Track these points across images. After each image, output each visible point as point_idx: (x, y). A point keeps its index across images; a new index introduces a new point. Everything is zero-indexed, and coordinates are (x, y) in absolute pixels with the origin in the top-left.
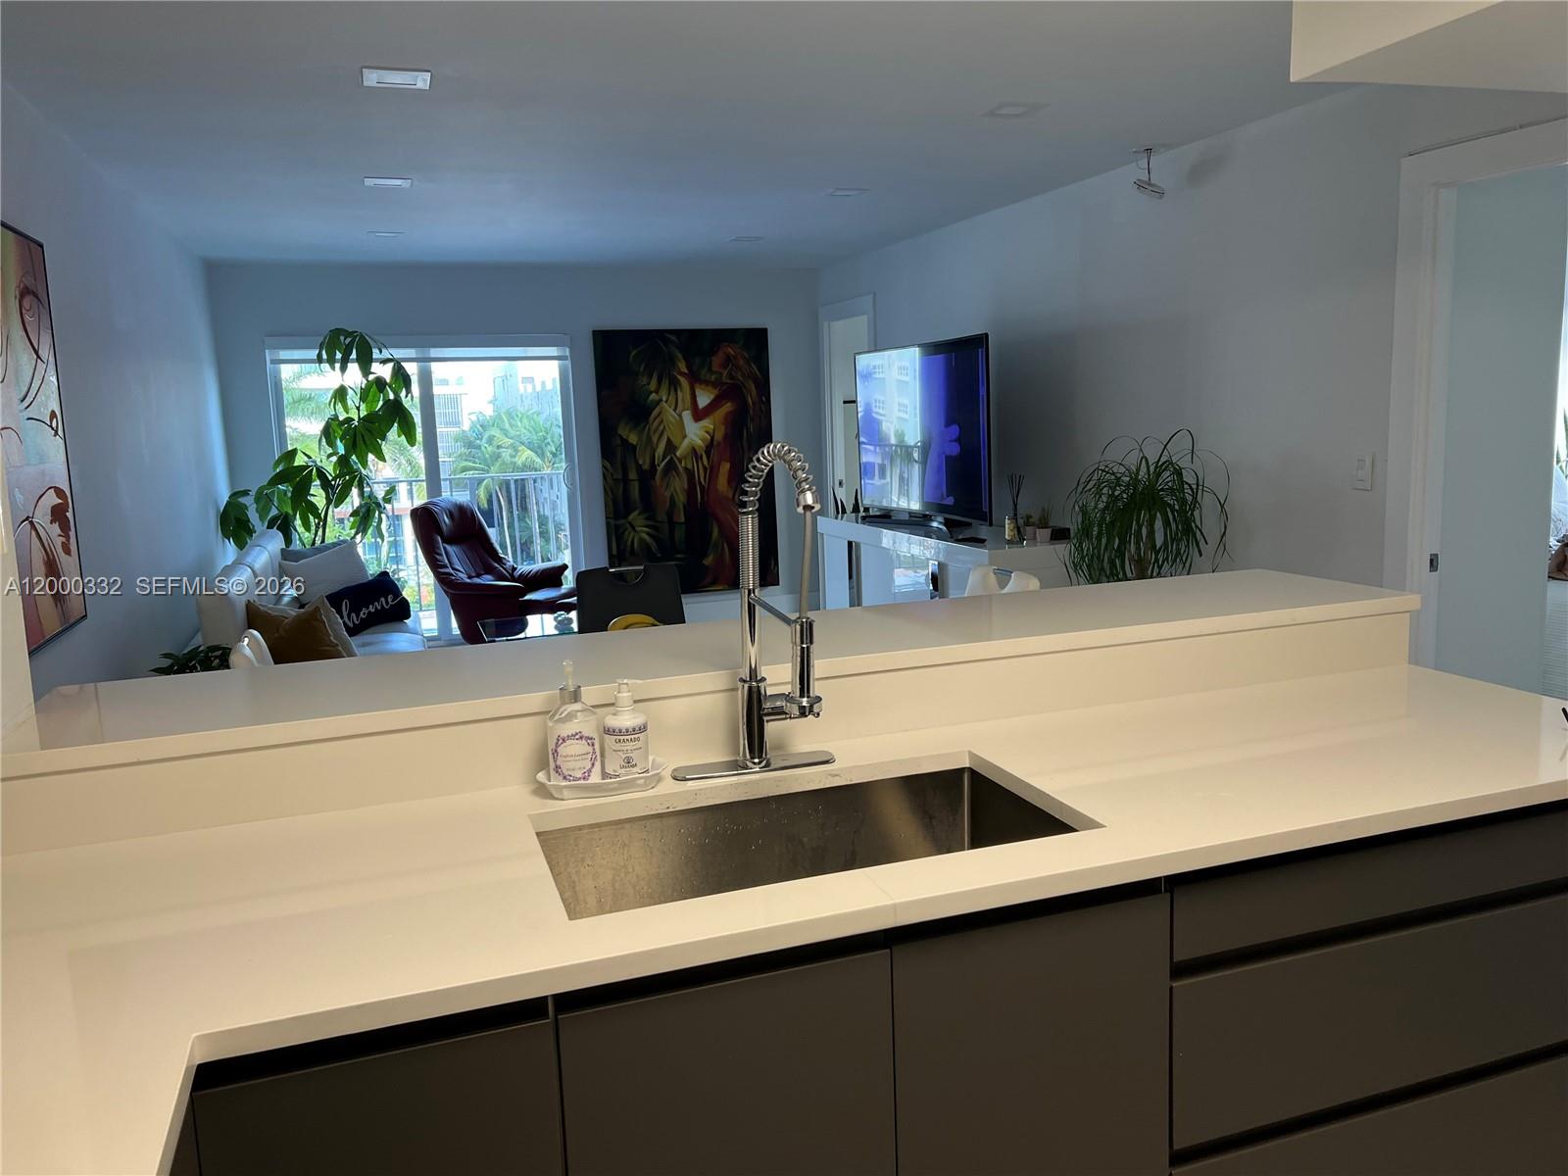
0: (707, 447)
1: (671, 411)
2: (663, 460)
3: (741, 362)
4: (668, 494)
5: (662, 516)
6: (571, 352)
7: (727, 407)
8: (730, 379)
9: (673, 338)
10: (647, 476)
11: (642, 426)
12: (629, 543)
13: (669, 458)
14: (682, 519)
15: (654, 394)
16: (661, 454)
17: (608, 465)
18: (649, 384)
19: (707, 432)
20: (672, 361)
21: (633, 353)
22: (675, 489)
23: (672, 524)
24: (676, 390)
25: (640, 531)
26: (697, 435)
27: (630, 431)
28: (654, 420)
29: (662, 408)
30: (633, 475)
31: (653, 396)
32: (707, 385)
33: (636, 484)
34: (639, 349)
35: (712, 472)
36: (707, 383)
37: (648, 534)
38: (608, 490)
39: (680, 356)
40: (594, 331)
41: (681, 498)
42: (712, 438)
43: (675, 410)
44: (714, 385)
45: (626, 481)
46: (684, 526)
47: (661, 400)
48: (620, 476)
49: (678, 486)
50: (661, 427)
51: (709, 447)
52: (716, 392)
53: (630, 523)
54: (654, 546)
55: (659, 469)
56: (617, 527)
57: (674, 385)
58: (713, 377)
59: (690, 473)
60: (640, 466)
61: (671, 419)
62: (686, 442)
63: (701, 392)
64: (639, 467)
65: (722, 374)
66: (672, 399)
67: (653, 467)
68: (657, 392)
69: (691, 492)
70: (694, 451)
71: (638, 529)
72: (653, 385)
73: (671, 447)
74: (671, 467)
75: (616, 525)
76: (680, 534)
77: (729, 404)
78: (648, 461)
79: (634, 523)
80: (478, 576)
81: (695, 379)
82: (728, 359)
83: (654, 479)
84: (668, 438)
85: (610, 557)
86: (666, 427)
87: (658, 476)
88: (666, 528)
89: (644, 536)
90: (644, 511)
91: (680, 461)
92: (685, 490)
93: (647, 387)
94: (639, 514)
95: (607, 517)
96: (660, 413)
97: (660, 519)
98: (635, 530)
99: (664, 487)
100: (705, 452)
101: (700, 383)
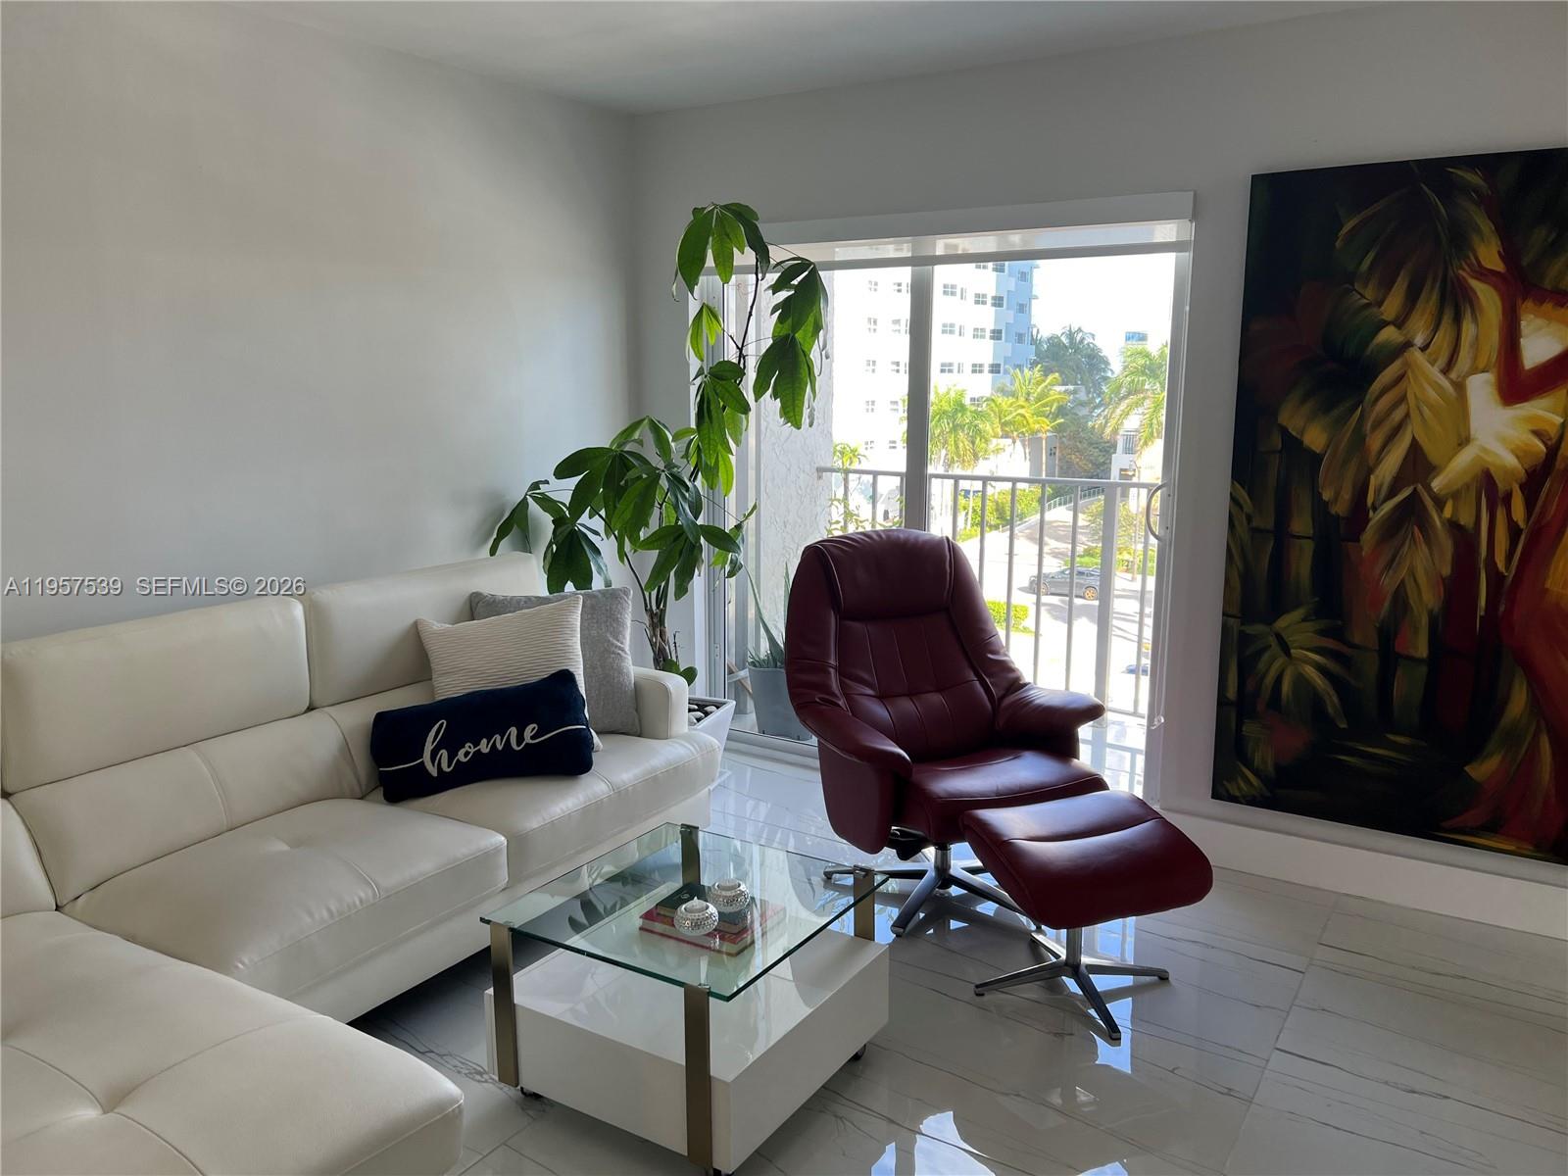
0: (1531, 474)
1: (1434, 372)
2: (1391, 494)
4: (1389, 583)
5: (1363, 634)
9: (1473, 178)
10: (1337, 533)
11: (1335, 413)
12: (1269, 680)
13: (1406, 493)
14: (1422, 650)
15: (1391, 328)
16: (1388, 479)
17: (1243, 495)
18: (1380, 304)
19: (1538, 433)
20: (1460, 240)
21: (1345, 230)
22: (1412, 573)
23: (1390, 657)
24: (1457, 320)
25: (1302, 661)
26: (1503, 441)
27: (1310, 419)
28: (1382, 393)
29: (1407, 365)
30: (1302, 524)
31: (1389, 334)
32: (1559, 305)
33: (1309, 546)
34: (1368, 212)
35: (1536, 544)
36: (1560, 296)
37: (1323, 670)
38: (1235, 552)
39: (1486, 226)
40: (1253, 176)
41: (1427, 599)
42: (1553, 452)
43: (1445, 371)
45: (1281, 534)
46: (1424, 670)
47: (1408, 344)
48: (1268, 523)
49: (1424, 566)
50: (1398, 415)
51: (1538, 475)
53: (1279, 637)
54: (1332, 701)
55: (1376, 517)
56: (1245, 639)
57: (1456, 302)
59: (1464, 539)
60: (1326, 504)
61: (1432, 394)
62: (1463, 459)
63: (1540, 322)
64: (1320, 508)
66: (1443, 339)
67: (1359, 511)
68: (1400, 323)
69: (1458, 586)
70: (1486, 481)
71: (1294, 653)
72: (1391, 307)
73: (1418, 465)
74: (1411, 514)
75: (1242, 633)
76: (1407, 686)
78: (1346, 495)
79: (1289, 639)
81: (1523, 286)
83: (1358, 540)
84: (1415, 446)
85: (1222, 702)
86: (1414, 414)
87: (1369, 536)
88: (1370, 666)
89: (1310, 671)
90: (1317, 613)
91: (1440, 503)
92: (1443, 579)
93: (1375, 310)
94: (1304, 620)
95: (1224, 614)
96: (1401, 378)
97: (1357, 639)
98: (1288, 654)
99: (1383, 561)
100: (1523, 487)
101: (1539, 300)
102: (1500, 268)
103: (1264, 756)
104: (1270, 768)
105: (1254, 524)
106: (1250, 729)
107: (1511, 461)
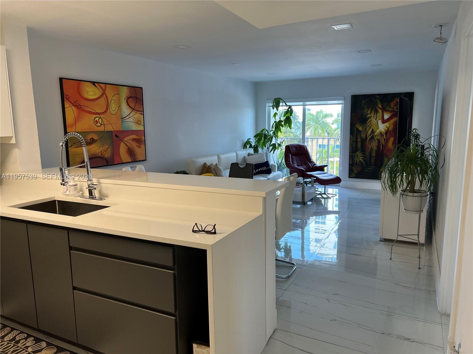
1: (374, 120)
2: (370, 136)
4: (370, 147)
6: (344, 102)
8: (397, 110)
9: (378, 97)
10: (364, 141)
11: (363, 125)
12: (356, 161)
13: (372, 135)
14: (374, 155)
15: (369, 115)
16: (370, 134)
17: (351, 136)
18: (368, 112)
19: (386, 127)
20: (376, 104)
21: (363, 102)
22: (373, 145)
23: (371, 156)
24: (377, 114)
25: (360, 158)
26: (382, 128)
27: (360, 126)
28: (368, 123)
29: (371, 119)
30: (359, 140)
33: (360, 143)
34: (366, 100)
37: (362, 159)
38: (351, 144)
39: (379, 102)
40: (352, 96)
41: (375, 148)
42: (388, 129)
43: (376, 120)
44: (391, 112)
45: (357, 141)
46: (375, 158)
47: (371, 117)
48: (355, 140)
49: (374, 144)
50: (371, 125)
51: (386, 133)
52: (391, 114)
54: (364, 163)
55: (368, 138)
56: (352, 156)
57: (376, 112)
58: (391, 109)
59: (379, 141)
60: (362, 137)
61: (374, 123)
62: (378, 131)
63: (386, 114)
64: (361, 137)
65: (394, 108)
66: (375, 116)
67: (366, 138)
70: (381, 133)
71: (359, 157)
73: (373, 132)
74: (372, 138)
75: (352, 155)
76: (373, 160)
78: (365, 136)
79: (358, 155)
81: (384, 110)
84: (372, 129)
85: (350, 165)
86: (372, 125)
87: (367, 141)
88: (368, 158)
90: (362, 151)
91: (376, 136)
92: (376, 146)
94: (360, 152)
95: (350, 153)
96: (370, 121)
97: (367, 155)
98: (358, 157)
99: (369, 144)
100: (385, 134)
101: (386, 111)
102: (381, 107)
103: (355, 171)
104: (356, 173)
105: (353, 140)
106: (353, 168)
107: (384, 131)
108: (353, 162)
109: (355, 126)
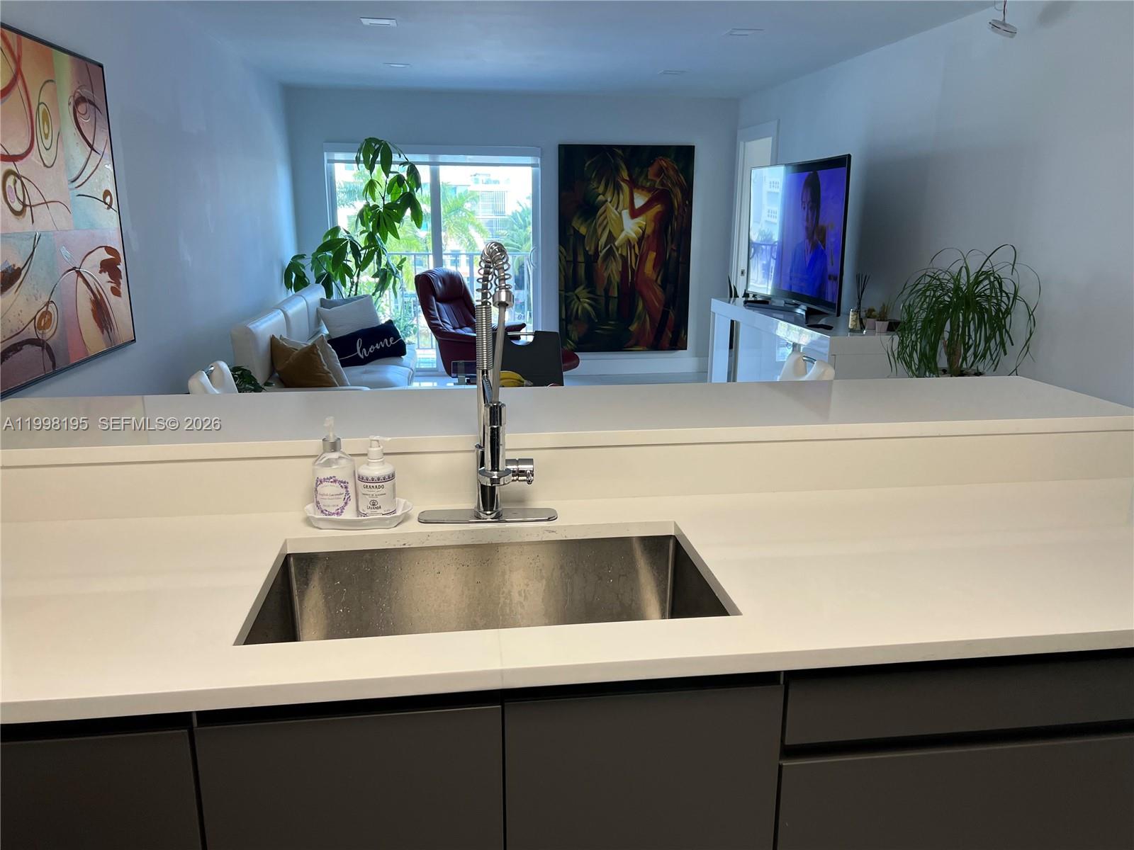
0: (639, 239)
1: (614, 209)
2: (605, 248)
3: (671, 172)
4: (606, 275)
5: (600, 291)
6: (541, 162)
7: (657, 208)
8: (662, 185)
9: (620, 152)
10: (591, 260)
11: (589, 221)
13: (609, 246)
14: (616, 295)
15: (601, 196)
16: (604, 243)
17: (563, 250)
18: (598, 188)
19: (640, 227)
20: (617, 170)
21: (586, 165)
22: (612, 271)
23: (608, 298)
24: (618, 194)
25: (584, 303)
26: (632, 230)
27: (582, 224)
28: (601, 215)
29: (606, 207)
30: (581, 258)
31: (601, 198)
32: (643, 190)
33: (583, 265)
34: (593, 160)
35: (642, 259)
36: (643, 188)
37: (588, 303)
38: (562, 269)
39: (624, 166)
40: (560, 145)
41: (616, 278)
42: (644, 232)
43: (616, 209)
44: (649, 190)
45: (575, 262)
46: (616, 300)
47: (607, 201)
48: (571, 259)
49: (614, 268)
50: (605, 223)
51: (641, 239)
52: (650, 195)
53: (576, 295)
54: (593, 313)
55: (601, 255)
56: (566, 298)
57: (618, 189)
58: (648, 184)
59: (624, 259)
60: (587, 251)
61: (613, 216)
62: (622, 235)
63: (638, 195)
64: (586, 253)
65: (655, 182)
66: (615, 199)
67: (597, 252)
68: (603, 194)
69: (624, 273)
70: (629, 242)
71: (581, 300)
72: (601, 189)
73: (611, 238)
74: (610, 253)
76: (613, 306)
77: (659, 206)
78: (593, 248)
79: (580, 296)
80: (461, 328)
81: (634, 184)
82: (661, 171)
83: (597, 262)
84: (610, 231)
85: (561, 320)
86: (610, 222)
87: (600, 261)
88: (602, 300)
89: (586, 305)
90: (587, 286)
91: (618, 250)
92: (620, 272)
93: (596, 190)
94: (584, 289)
95: (560, 290)
96: (605, 211)
97: (599, 294)
98: (579, 300)
99: (604, 269)
100: (637, 243)
101: (638, 189)
102: (628, 179)
103: (575, 335)
104: (577, 339)
105: (567, 259)
106: (570, 327)
107: (634, 235)
108: (569, 313)
109: (571, 224)
